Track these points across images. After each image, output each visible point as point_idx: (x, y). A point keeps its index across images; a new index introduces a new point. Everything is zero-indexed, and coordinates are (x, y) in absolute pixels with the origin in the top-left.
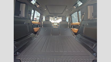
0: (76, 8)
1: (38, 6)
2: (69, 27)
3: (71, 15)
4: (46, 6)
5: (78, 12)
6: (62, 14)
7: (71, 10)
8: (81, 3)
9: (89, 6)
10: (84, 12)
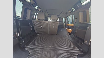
0: (71, 13)
1: (39, 10)
2: (65, 28)
3: (67, 18)
4: (46, 10)
5: (72, 15)
6: (59, 15)
7: (67, 13)
8: (75, 10)
9: (80, 13)
10: (76, 17)
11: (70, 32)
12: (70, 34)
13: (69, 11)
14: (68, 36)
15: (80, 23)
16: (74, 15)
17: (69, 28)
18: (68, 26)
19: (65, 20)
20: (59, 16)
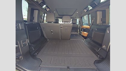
0: (86, 12)
1: (48, 10)
3: (81, 18)
4: (56, 9)
5: (88, 15)
6: (72, 15)
7: (82, 13)
9: (98, 12)
10: (93, 17)
11: (86, 36)
12: (85, 38)
13: (84, 9)
14: (83, 41)
15: (98, 25)
16: (90, 15)
17: (84, 31)
18: (83, 28)
19: (80, 22)
20: (72, 17)
